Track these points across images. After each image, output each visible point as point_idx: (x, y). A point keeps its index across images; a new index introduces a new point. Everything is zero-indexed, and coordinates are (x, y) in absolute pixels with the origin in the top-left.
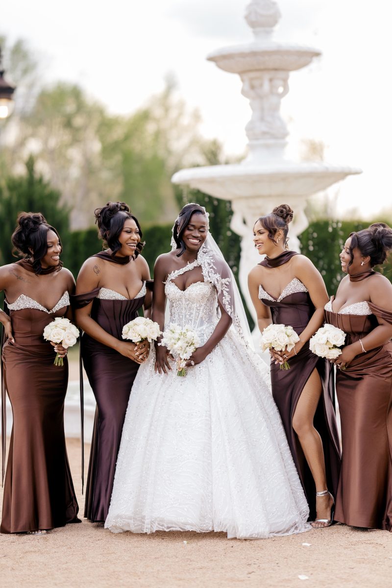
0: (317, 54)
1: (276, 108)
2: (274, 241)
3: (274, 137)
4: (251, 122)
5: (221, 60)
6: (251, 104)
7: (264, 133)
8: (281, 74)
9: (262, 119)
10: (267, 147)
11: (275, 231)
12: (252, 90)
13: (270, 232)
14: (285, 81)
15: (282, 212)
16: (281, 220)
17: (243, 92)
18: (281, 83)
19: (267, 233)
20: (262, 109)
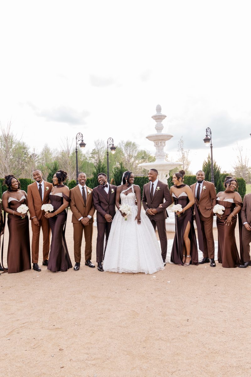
0: (172, 136)
1: (162, 149)
2: (179, 181)
3: (161, 156)
4: (156, 153)
5: (149, 138)
6: (156, 148)
7: (159, 155)
8: (163, 141)
9: (159, 152)
10: (160, 158)
11: (179, 178)
12: (156, 145)
13: (178, 178)
14: (164, 143)
15: (182, 172)
16: (181, 174)
17: (155, 146)
18: (163, 143)
19: (177, 178)
20: (159, 149)
